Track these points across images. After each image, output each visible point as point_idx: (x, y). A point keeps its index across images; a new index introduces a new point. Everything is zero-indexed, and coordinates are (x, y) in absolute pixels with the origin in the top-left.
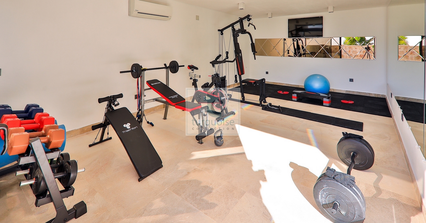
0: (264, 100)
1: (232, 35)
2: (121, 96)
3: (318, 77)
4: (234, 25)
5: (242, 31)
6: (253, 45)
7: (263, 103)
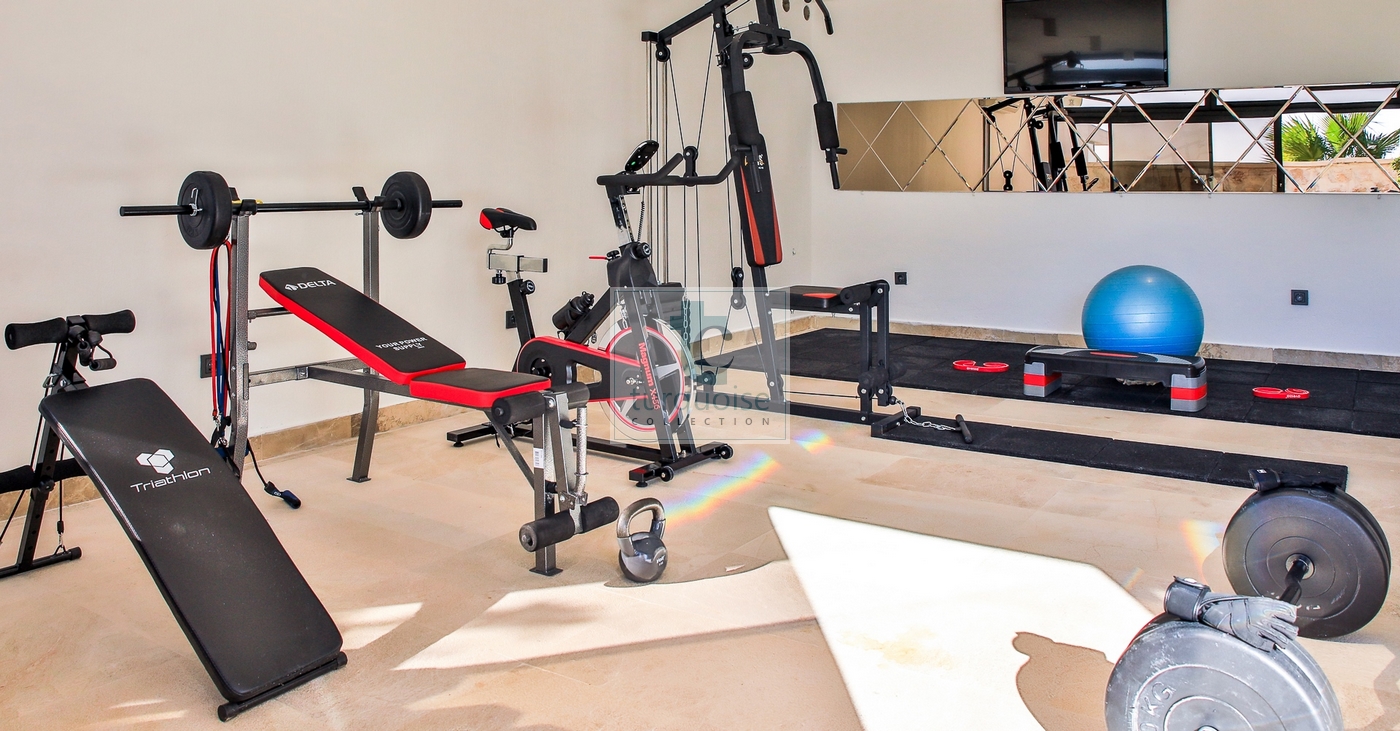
0: (881, 391)
1: (715, 60)
2: (123, 322)
3: (1150, 280)
4: (727, 9)
5: (770, 37)
6: (824, 112)
7: (877, 408)
